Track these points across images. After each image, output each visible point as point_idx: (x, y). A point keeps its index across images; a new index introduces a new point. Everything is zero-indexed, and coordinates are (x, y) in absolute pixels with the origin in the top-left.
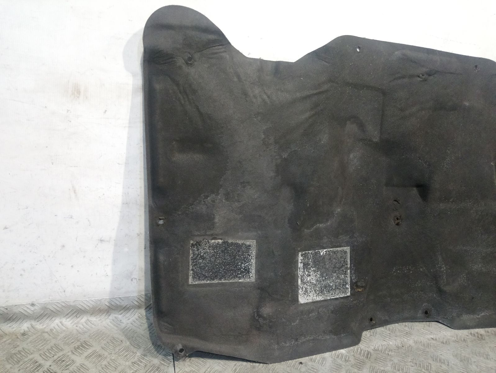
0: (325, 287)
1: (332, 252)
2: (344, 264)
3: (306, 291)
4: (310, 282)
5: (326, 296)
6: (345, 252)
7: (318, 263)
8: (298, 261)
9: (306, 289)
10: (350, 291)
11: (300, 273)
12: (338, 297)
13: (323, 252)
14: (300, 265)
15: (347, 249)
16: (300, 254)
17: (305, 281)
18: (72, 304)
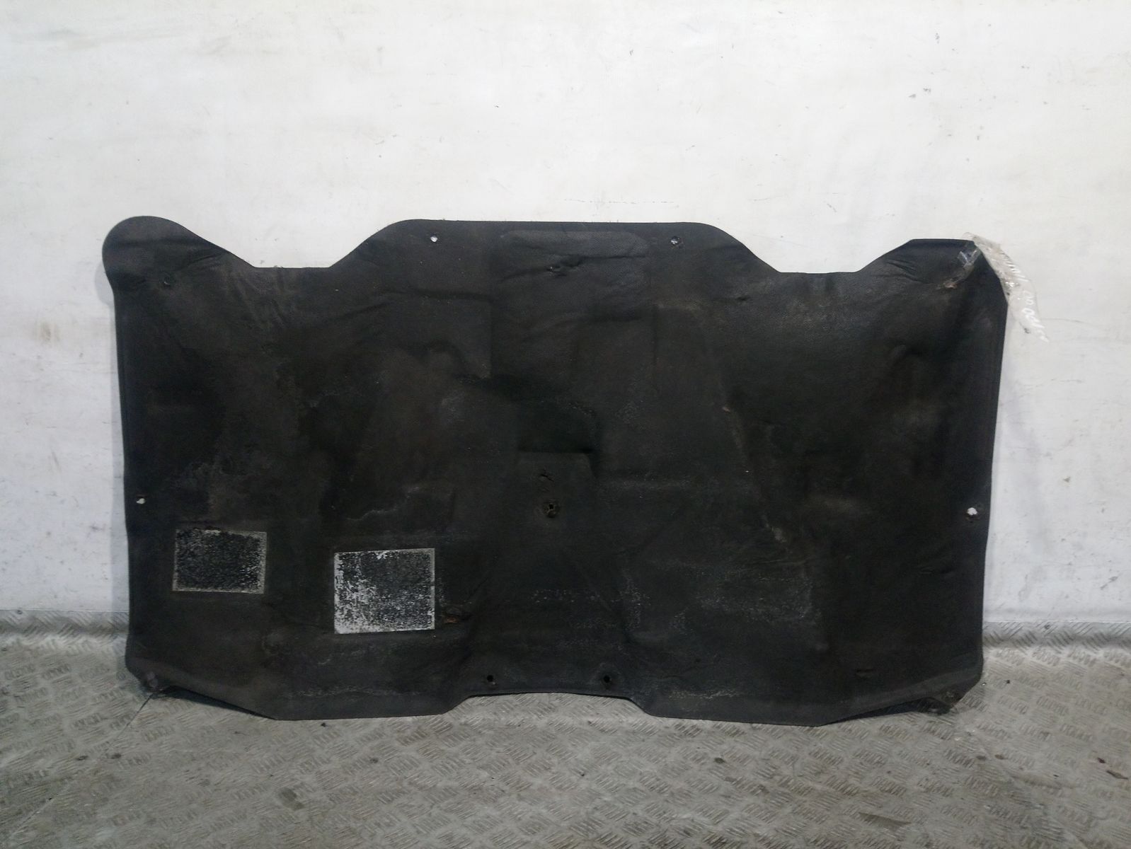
0: (387, 611)
1: (399, 556)
2: (423, 577)
3: (349, 614)
4: (358, 602)
5: (388, 626)
6: (427, 558)
7: (374, 572)
8: (333, 565)
9: (349, 611)
10: (435, 622)
11: (338, 585)
12: (409, 629)
13: (381, 555)
14: (338, 574)
15: (431, 552)
16: (337, 556)
17: (348, 598)
18: (67, 616)
